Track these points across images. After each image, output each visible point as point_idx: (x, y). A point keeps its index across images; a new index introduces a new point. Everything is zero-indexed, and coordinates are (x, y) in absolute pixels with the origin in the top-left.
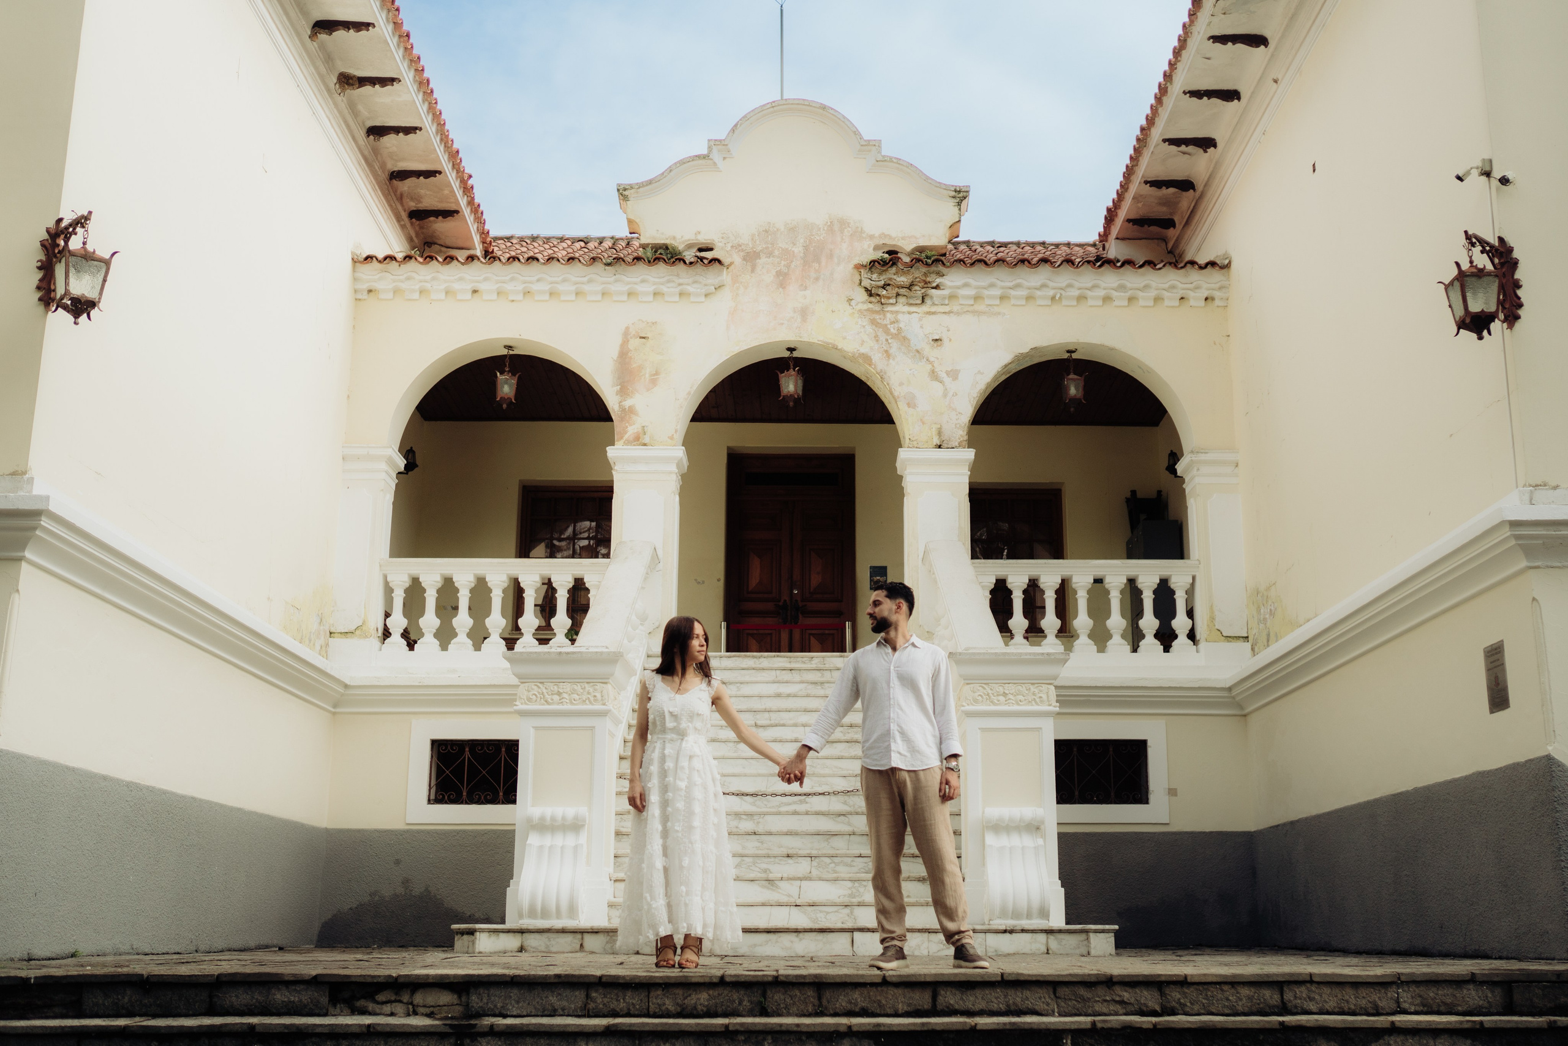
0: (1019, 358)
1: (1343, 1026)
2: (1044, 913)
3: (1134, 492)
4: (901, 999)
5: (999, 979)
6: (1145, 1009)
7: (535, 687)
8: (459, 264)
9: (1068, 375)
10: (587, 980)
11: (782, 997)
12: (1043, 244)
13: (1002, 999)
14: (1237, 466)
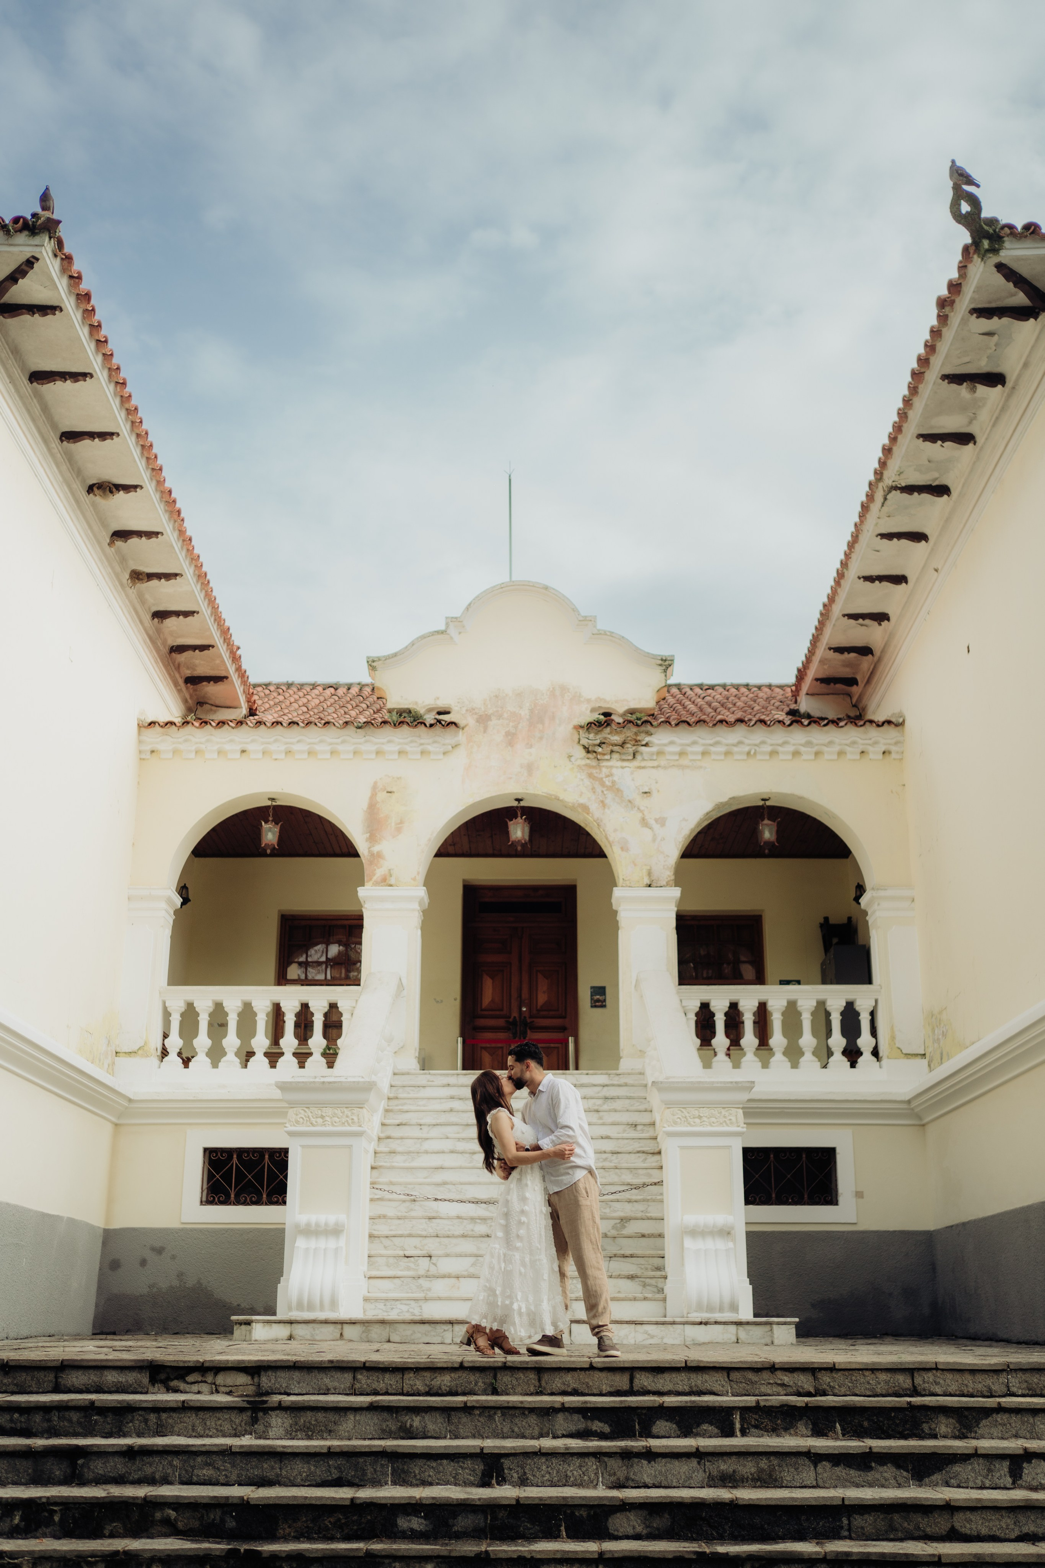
0: (718, 806)
1: (959, 1406)
2: (734, 1307)
3: (826, 919)
4: (605, 1382)
5: (684, 1365)
6: (801, 1390)
7: (302, 1112)
8: (230, 728)
9: (763, 820)
10: (354, 1365)
11: (510, 1379)
12: (747, 686)
13: (686, 1382)
14: (913, 901)
